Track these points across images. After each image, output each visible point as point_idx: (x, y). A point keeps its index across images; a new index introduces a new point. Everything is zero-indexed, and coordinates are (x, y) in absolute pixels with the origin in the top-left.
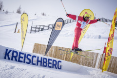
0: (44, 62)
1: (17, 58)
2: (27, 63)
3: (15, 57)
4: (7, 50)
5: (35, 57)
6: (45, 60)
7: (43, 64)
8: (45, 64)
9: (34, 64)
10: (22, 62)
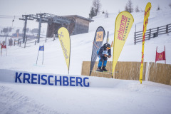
0: (64, 81)
1: (30, 80)
2: (42, 84)
3: (28, 79)
4: (17, 73)
7: (64, 83)
8: (66, 83)
9: (52, 84)
10: (36, 83)
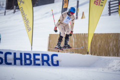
0: (26, 59)
5: (10, 53)
6: (28, 57)
7: (25, 62)
